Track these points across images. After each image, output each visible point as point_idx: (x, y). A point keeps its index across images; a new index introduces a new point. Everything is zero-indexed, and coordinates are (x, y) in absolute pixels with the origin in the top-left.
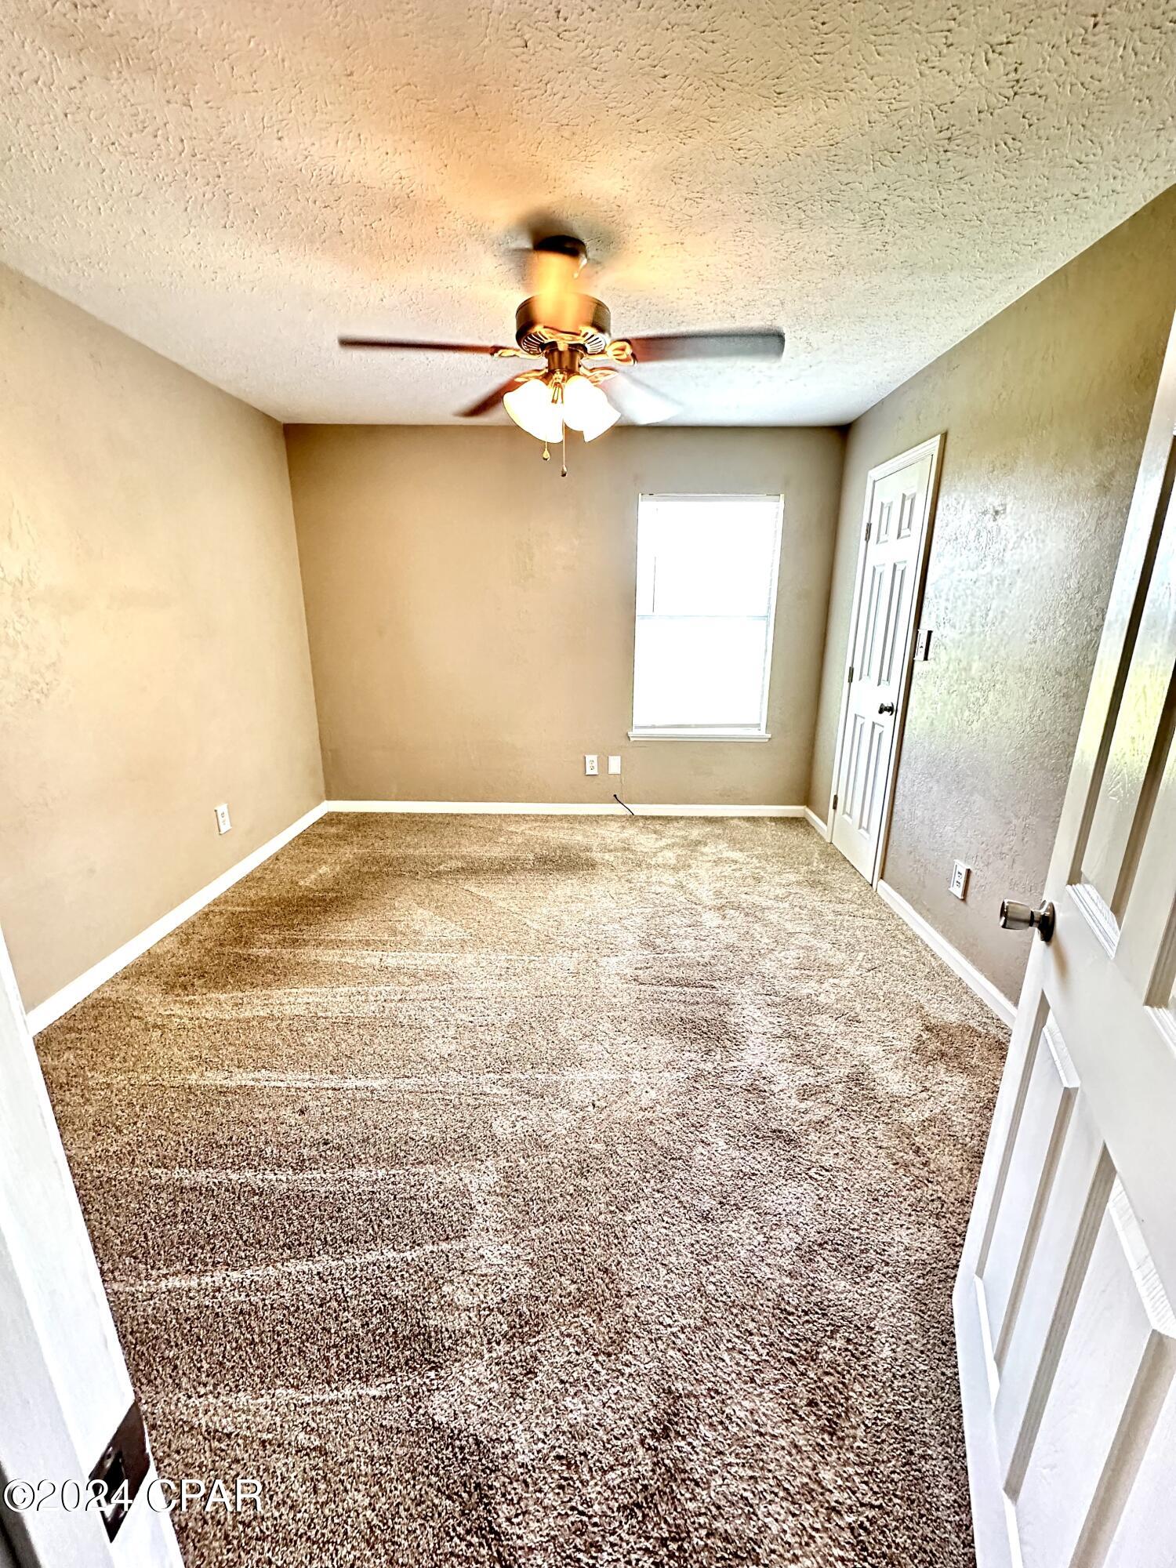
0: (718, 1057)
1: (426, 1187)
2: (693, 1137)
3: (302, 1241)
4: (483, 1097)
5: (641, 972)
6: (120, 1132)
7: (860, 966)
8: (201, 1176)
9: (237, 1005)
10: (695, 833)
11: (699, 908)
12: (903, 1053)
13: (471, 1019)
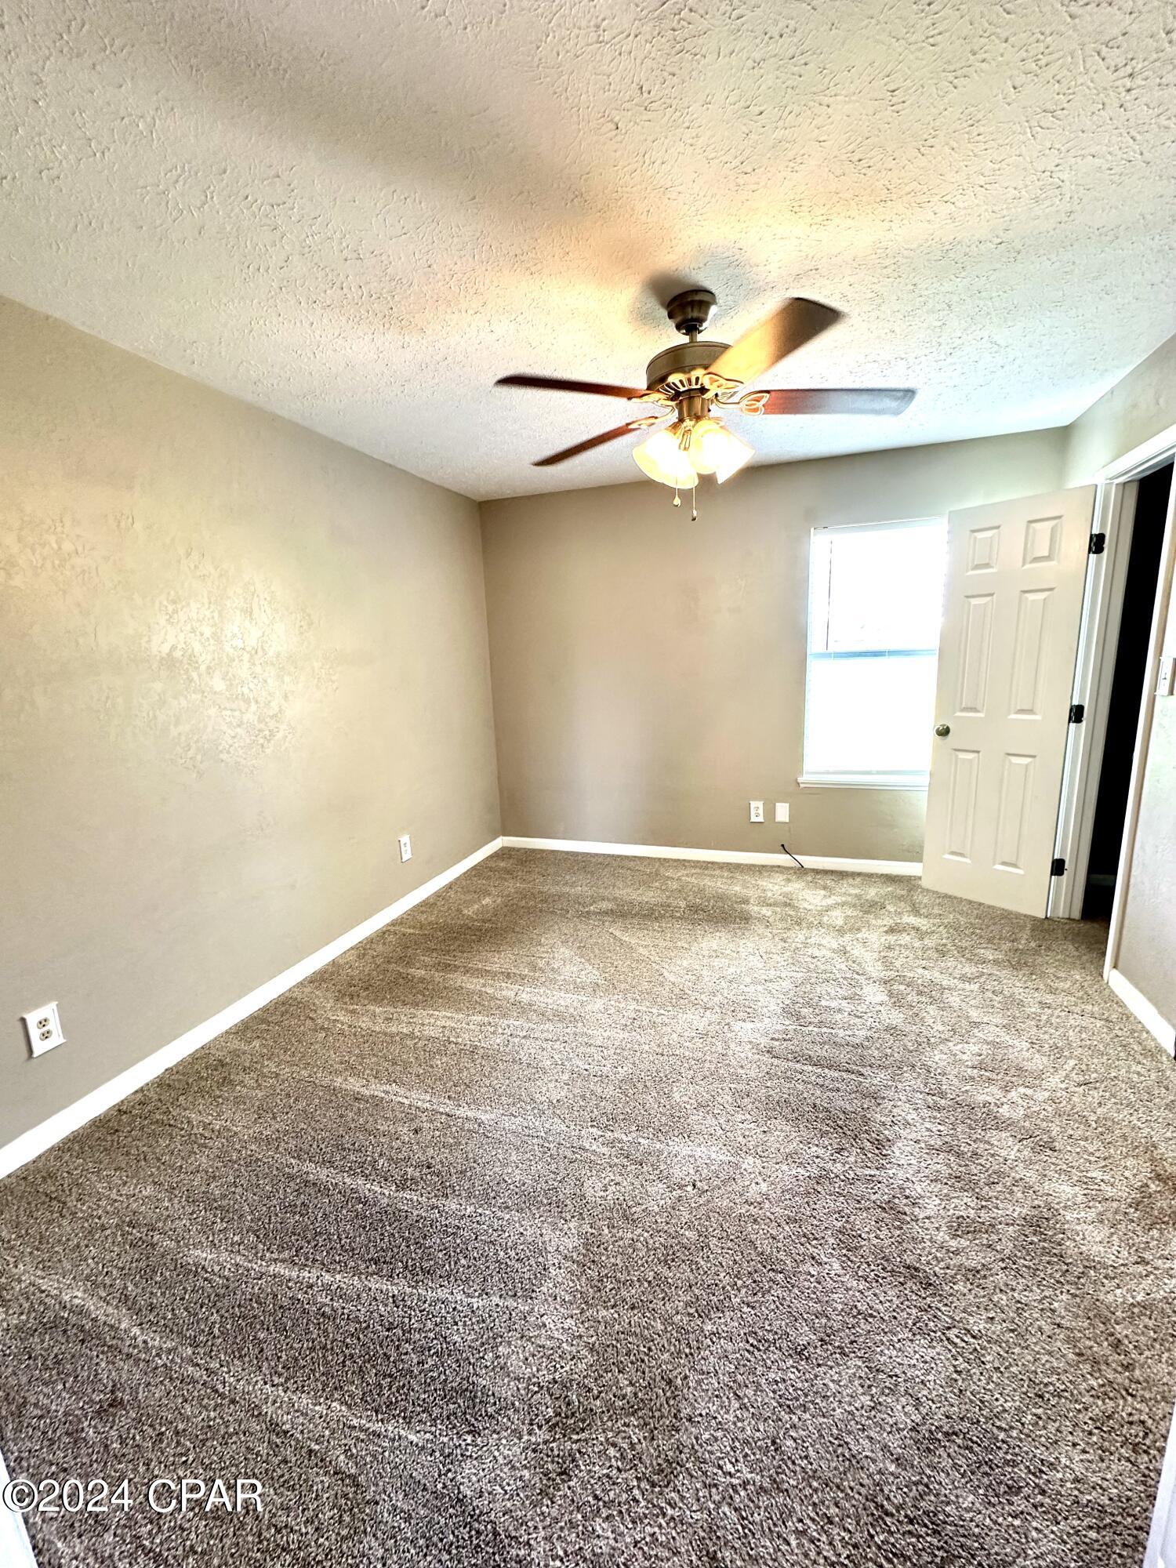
0: (852, 1159)
1: (507, 1234)
2: (802, 1250)
3: (388, 1259)
4: (581, 1152)
5: (777, 1043)
6: (274, 1118)
7: (1067, 1076)
8: (323, 1174)
9: (387, 1019)
10: (872, 892)
11: (862, 979)
12: (1115, 1205)
13: (587, 1067)
